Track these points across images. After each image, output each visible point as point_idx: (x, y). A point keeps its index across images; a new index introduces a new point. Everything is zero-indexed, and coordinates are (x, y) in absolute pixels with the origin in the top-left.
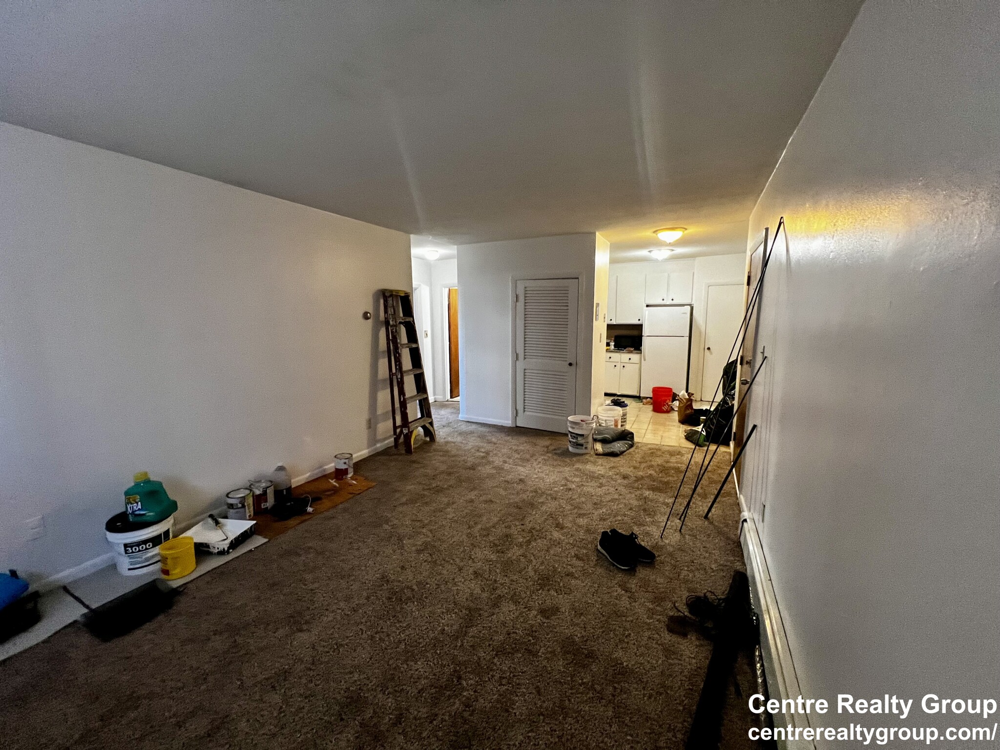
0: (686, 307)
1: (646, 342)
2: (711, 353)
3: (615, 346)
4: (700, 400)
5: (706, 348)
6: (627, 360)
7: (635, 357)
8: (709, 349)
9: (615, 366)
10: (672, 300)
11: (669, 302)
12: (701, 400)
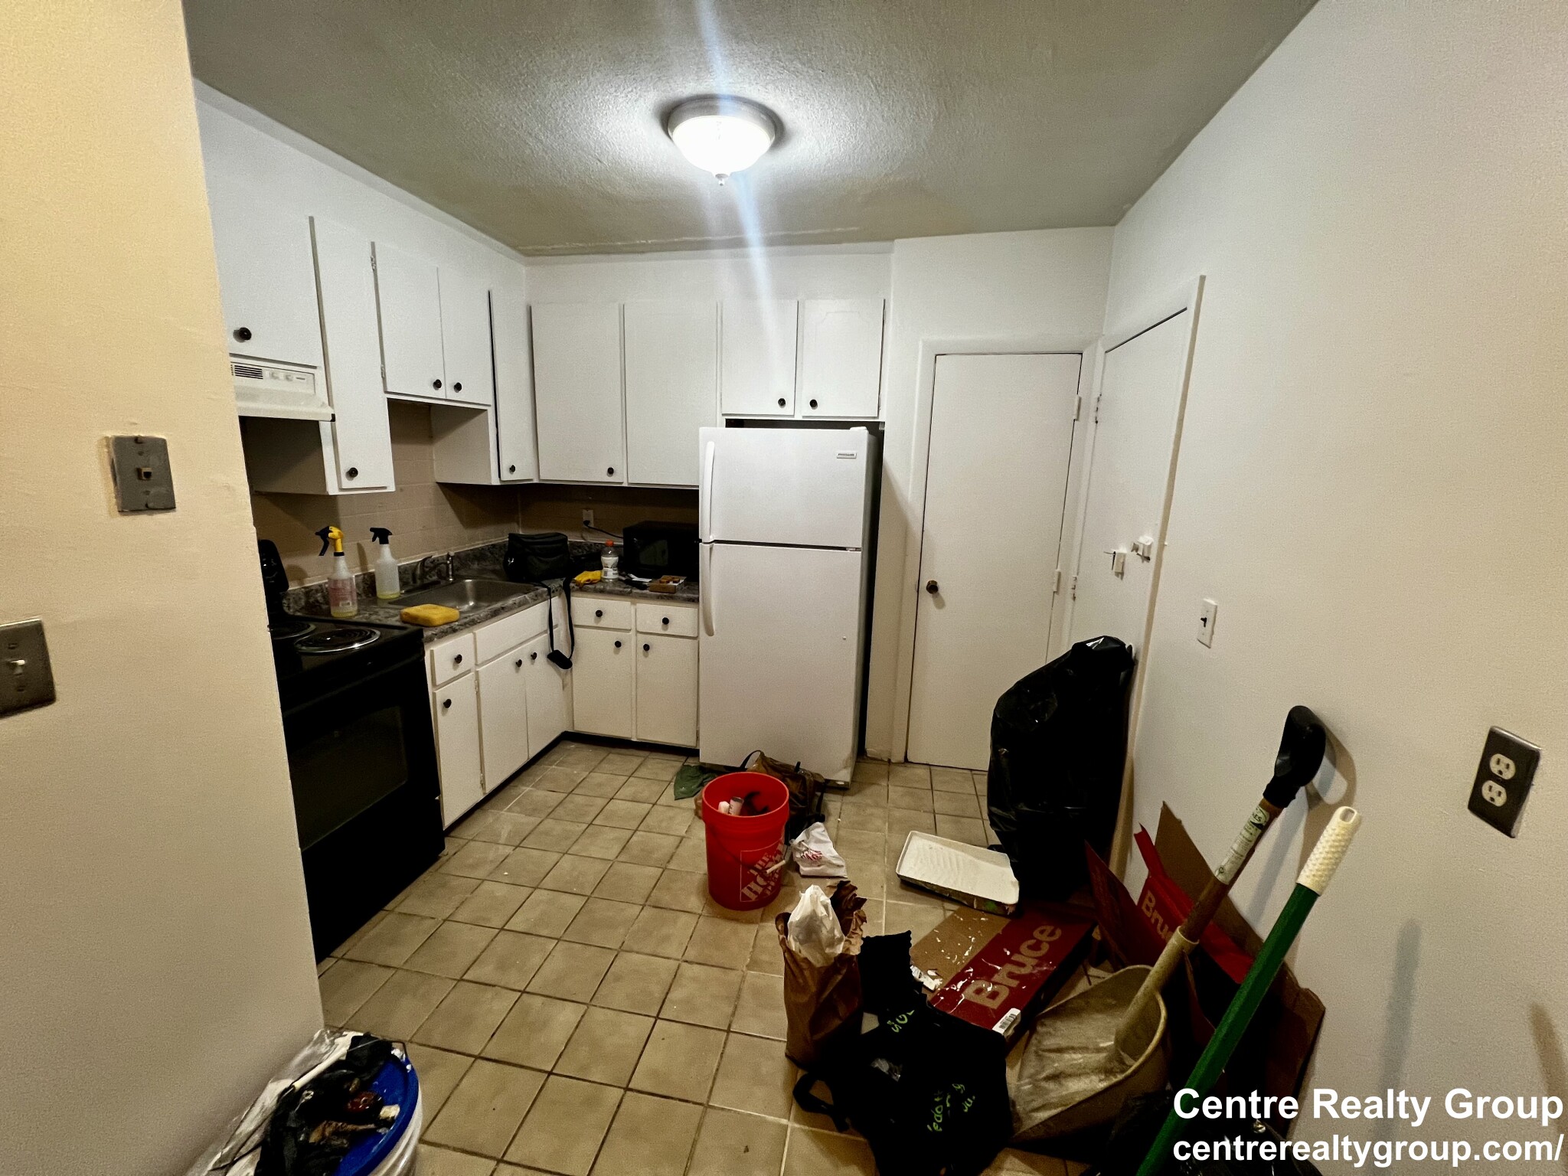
0: (853, 429)
1: (714, 564)
2: (940, 604)
3: (621, 567)
4: (901, 758)
5: (924, 584)
6: (658, 627)
7: (682, 615)
8: (933, 588)
9: (618, 644)
10: (813, 404)
11: (803, 412)
12: (906, 760)
